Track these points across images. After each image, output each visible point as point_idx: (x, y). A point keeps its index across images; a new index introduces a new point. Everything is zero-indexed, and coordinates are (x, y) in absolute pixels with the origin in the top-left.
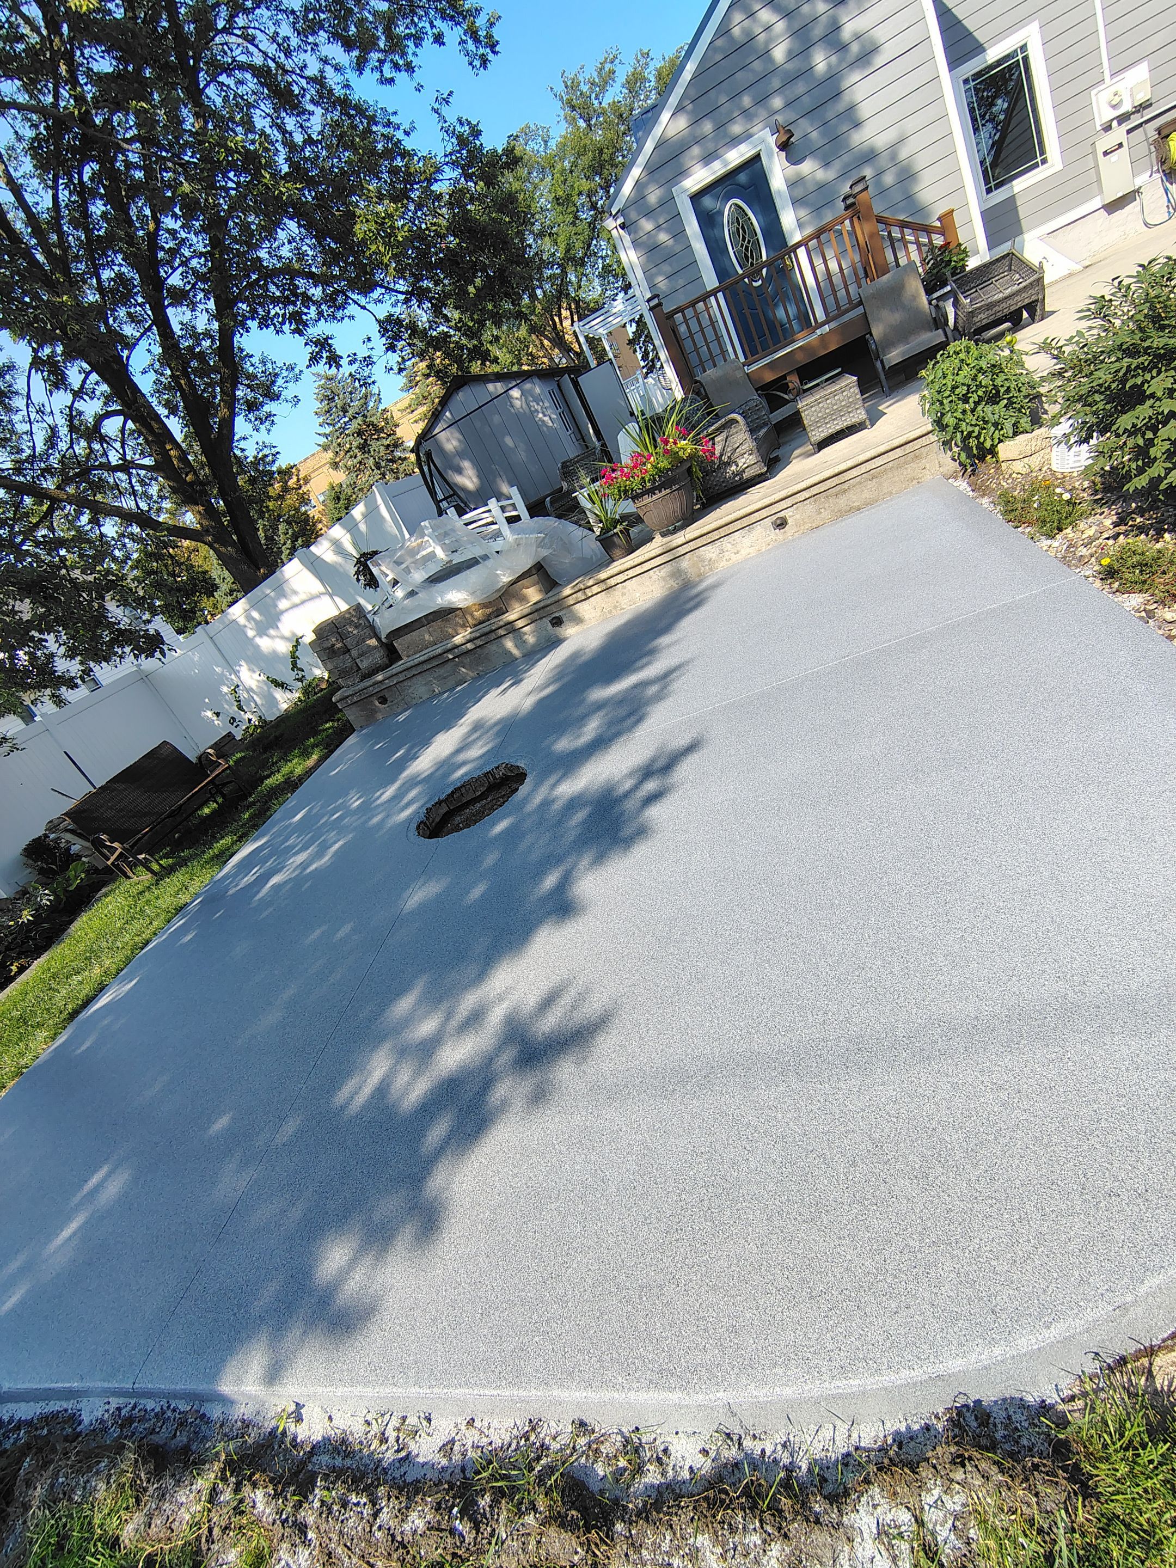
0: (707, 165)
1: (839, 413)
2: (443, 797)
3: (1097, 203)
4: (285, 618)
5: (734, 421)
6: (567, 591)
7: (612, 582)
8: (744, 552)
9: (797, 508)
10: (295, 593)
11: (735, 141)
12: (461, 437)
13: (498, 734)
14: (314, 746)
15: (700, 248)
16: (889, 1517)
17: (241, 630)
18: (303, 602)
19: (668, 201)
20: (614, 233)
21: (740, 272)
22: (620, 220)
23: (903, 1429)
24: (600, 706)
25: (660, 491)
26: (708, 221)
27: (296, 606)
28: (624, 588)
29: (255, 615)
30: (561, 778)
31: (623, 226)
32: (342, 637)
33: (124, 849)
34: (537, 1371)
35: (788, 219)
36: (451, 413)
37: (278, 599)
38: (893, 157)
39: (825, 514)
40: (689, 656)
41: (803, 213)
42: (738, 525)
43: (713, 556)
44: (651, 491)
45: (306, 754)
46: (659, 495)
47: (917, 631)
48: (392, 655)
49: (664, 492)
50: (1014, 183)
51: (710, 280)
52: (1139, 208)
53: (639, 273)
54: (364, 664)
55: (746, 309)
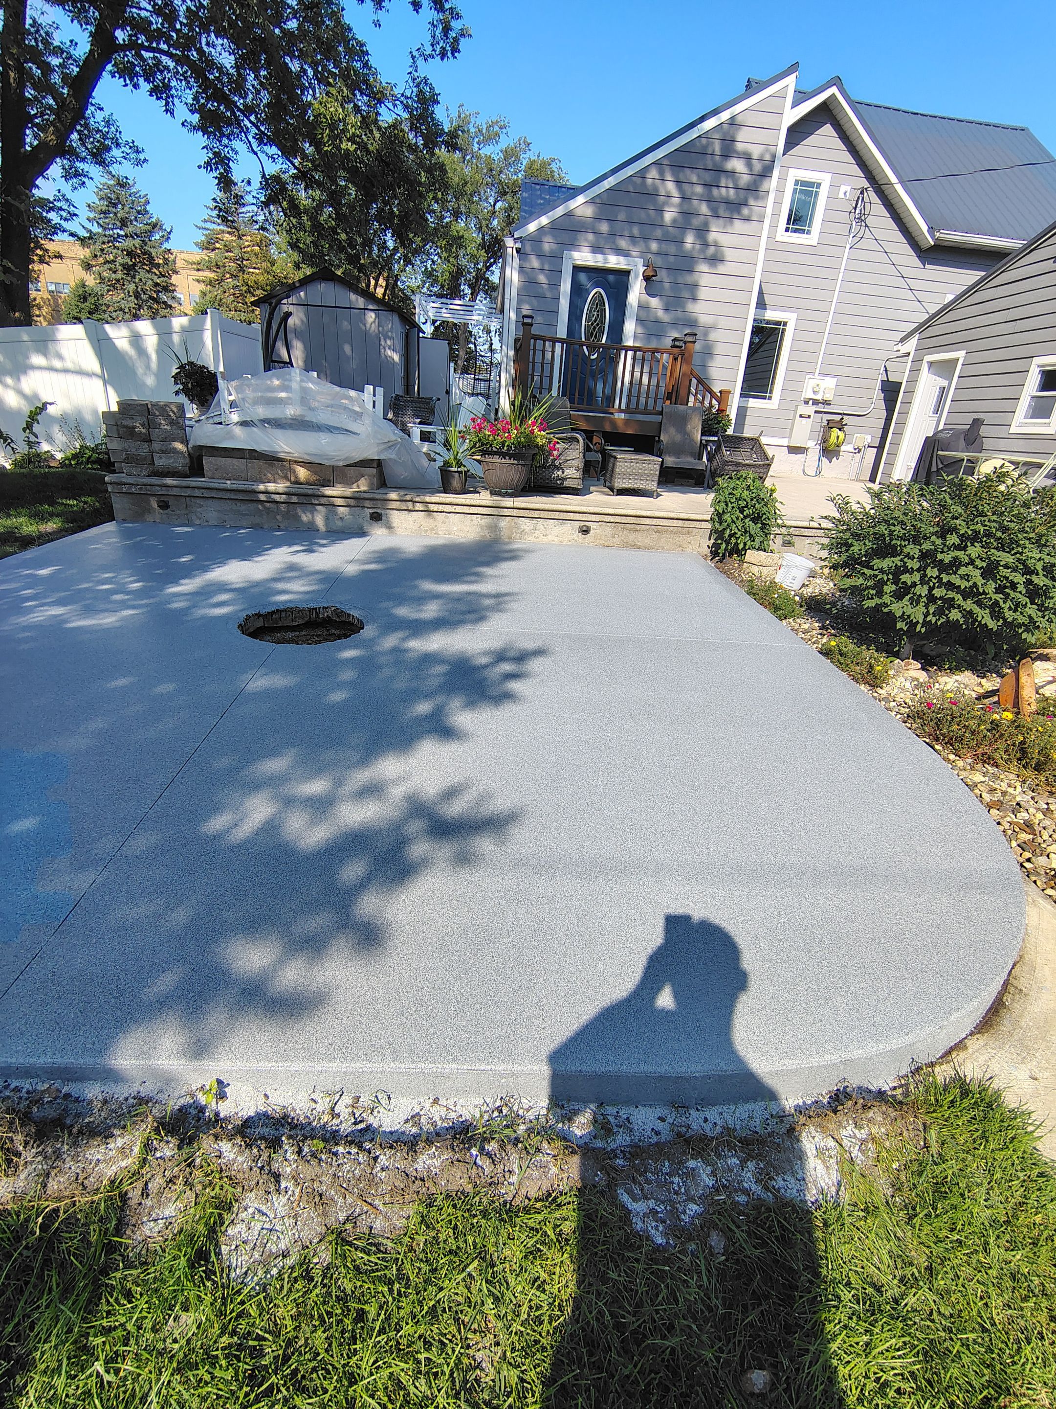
0: (593, 252)
1: (639, 476)
2: (263, 612)
3: (785, 442)
4: (34, 375)
5: (578, 441)
6: (393, 495)
7: (433, 507)
8: (550, 538)
9: (598, 525)
11: (619, 251)
12: (304, 319)
13: (320, 581)
15: (564, 304)
16: (822, 1144)
19: (557, 257)
20: (509, 250)
21: (583, 339)
22: (519, 245)
24: (435, 596)
25: (510, 459)
26: (578, 291)
28: (446, 517)
31: (518, 251)
32: (150, 424)
35: (630, 327)
36: (306, 295)
37: (35, 350)
38: (706, 334)
39: (617, 540)
40: (516, 590)
41: (640, 330)
42: (556, 515)
43: (527, 529)
44: (503, 455)
46: (508, 461)
47: (709, 639)
48: (195, 468)
49: (512, 461)
50: (751, 400)
51: (562, 332)
53: (515, 292)
54: (161, 462)
55: (579, 370)
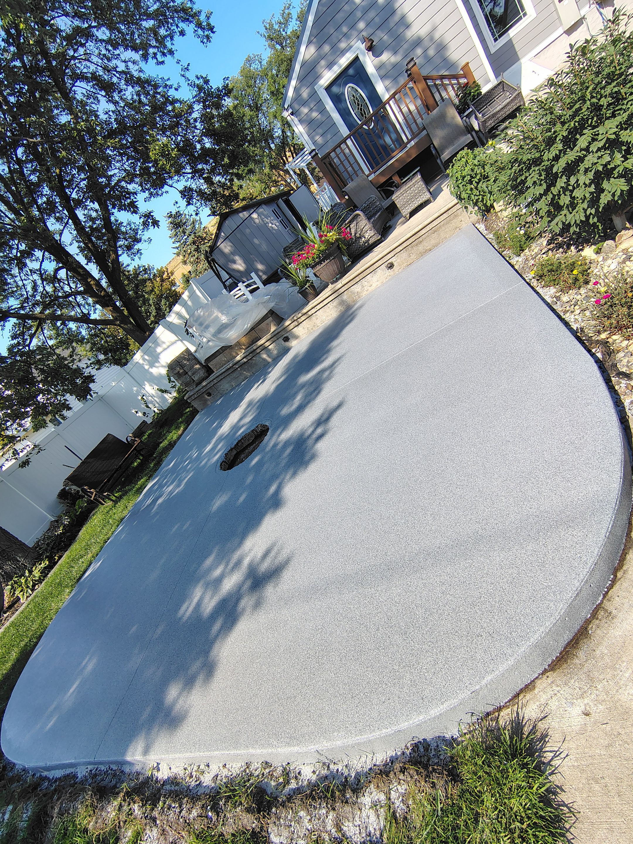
0: (330, 69)
1: (415, 197)
2: (233, 446)
3: (560, 31)
4: (161, 356)
5: (358, 215)
6: (287, 323)
7: (310, 313)
8: (374, 285)
9: (397, 256)
10: (164, 343)
11: (343, 52)
12: (231, 244)
13: (258, 408)
14: (181, 422)
15: (336, 116)
16: (376, 798)
17: (142, 366)
18: (168, 347)
19: (314, 94)
20: (289, 118)
21: (360, 123)
22: (290, 111)
23: (394, 755)
24: (303, 386)
25: (324, 262)
26: (337, 99)
27: (165, 349)
28: (316, 315)
29: (146, 357)
30: (282, 430)
31: (292, 114)
32: (182, 366)
33: (96, 492)
34: (244, 741)
35: (380, 88)
36: (224, 233)
37: (156, 347)
38: (432, 39)
39: (413, 257)
40: (344, 352)
41: (387, 82)
42: (368, 271)
43: (359, 290)
44: (320, 263)
45: (178, 428)
46: (324, 264)
47: (446, 325)
48: (209, 371)
49: (326, 262)
50: (510, 32)
51: (345, 131)
52: (586, 28)
53: (306, 137)
54: (196, 378)
55: (369, 142)
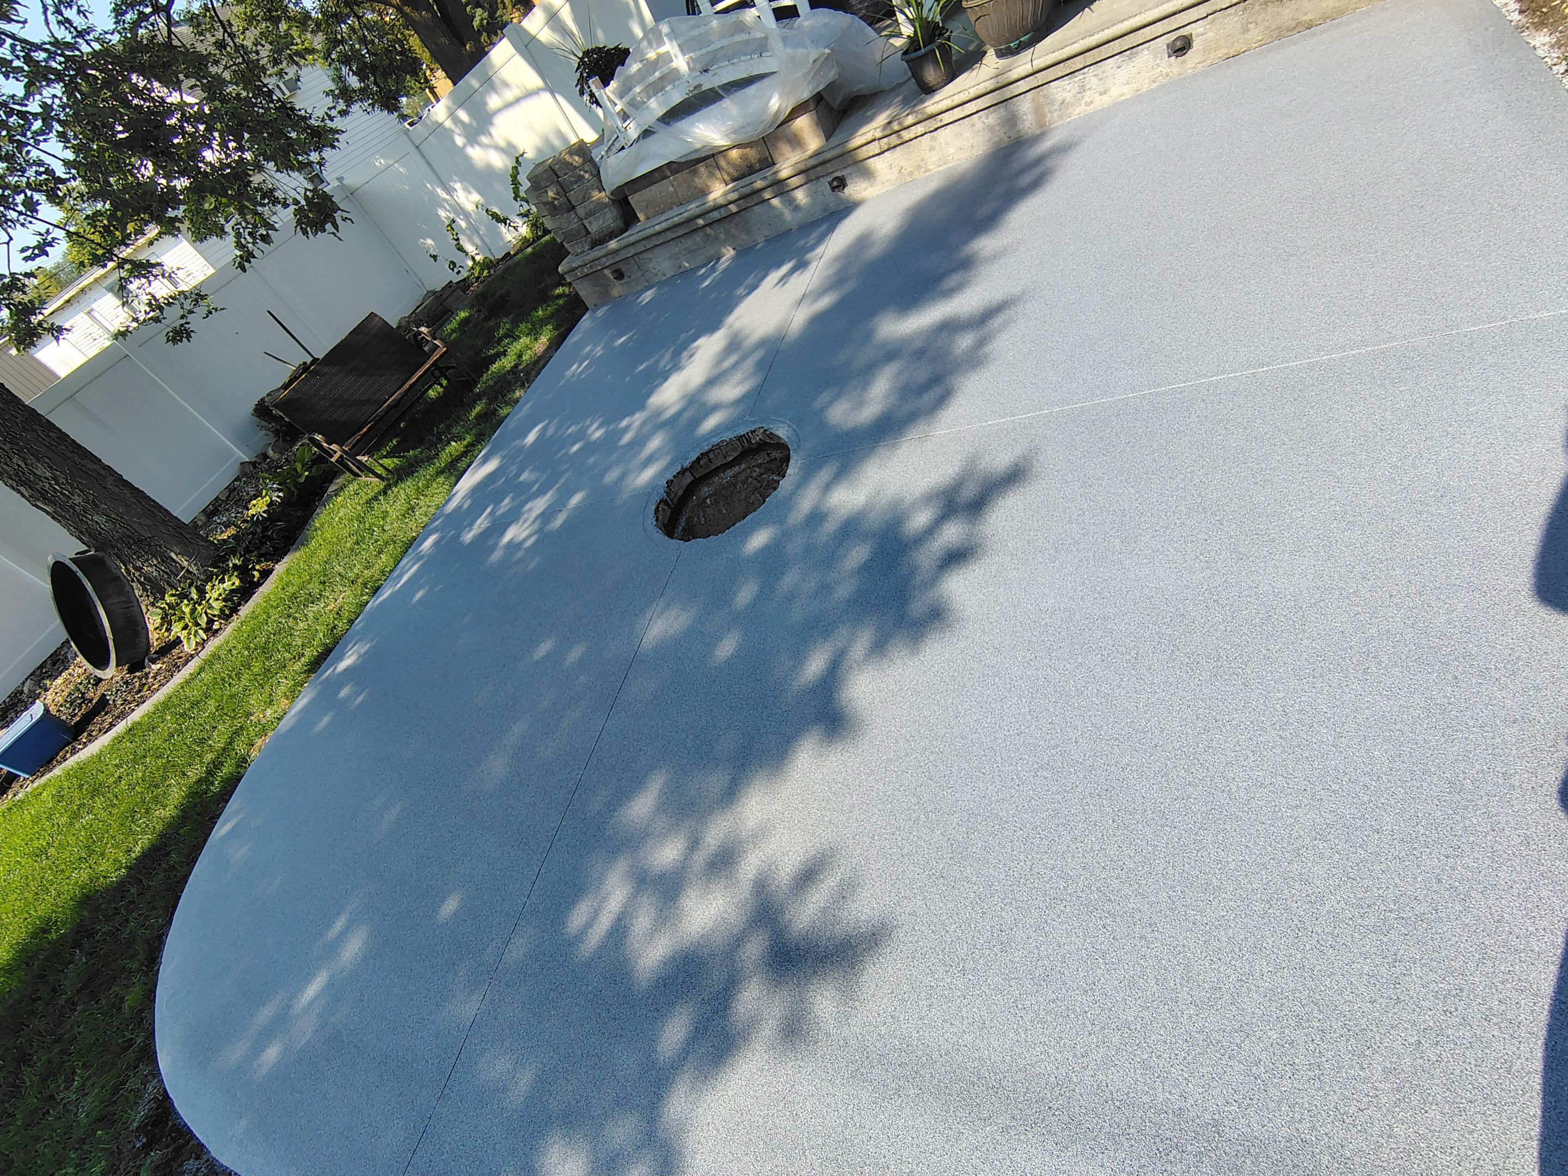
2: (687, 464)
4: (499, 120)
6: (856, 141)
8: (1114, 93)
9: (1213, 21)
10: (506, 85)
13: (760, 364)
14: (543, 322)
17: (449, 134)
18: (518, 100)
24: (891, 353)
27: (508, 105)
29: (463, 115)
33: (344, 451)
37: (487, 92)
39: (1255, 33)
40: (1019, 290)
42: (1116, 46)
43: (1068, 96)
45: (534, 333)
48: (629, 217)
54: (594, 227)
